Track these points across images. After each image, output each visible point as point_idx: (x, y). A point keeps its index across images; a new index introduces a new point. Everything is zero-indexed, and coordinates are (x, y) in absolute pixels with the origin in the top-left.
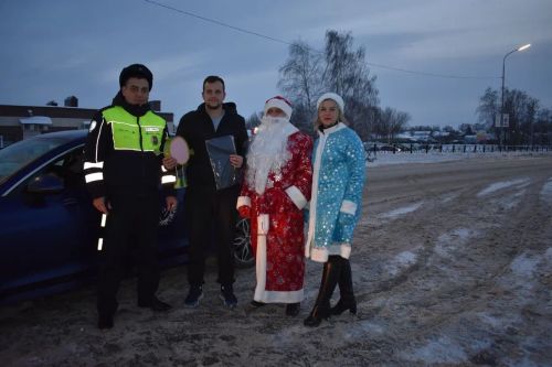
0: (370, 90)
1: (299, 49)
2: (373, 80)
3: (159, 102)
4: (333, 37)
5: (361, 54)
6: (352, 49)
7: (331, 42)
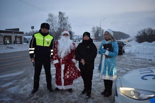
0: (70, 27)
1: (50, 15)
2: (70, 24)
3: (19, 29)
4: (60, 13)
5: (67, 18)
6: (65, 16)
7: (59, 14)
